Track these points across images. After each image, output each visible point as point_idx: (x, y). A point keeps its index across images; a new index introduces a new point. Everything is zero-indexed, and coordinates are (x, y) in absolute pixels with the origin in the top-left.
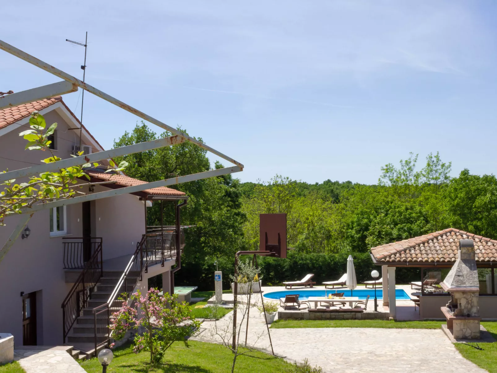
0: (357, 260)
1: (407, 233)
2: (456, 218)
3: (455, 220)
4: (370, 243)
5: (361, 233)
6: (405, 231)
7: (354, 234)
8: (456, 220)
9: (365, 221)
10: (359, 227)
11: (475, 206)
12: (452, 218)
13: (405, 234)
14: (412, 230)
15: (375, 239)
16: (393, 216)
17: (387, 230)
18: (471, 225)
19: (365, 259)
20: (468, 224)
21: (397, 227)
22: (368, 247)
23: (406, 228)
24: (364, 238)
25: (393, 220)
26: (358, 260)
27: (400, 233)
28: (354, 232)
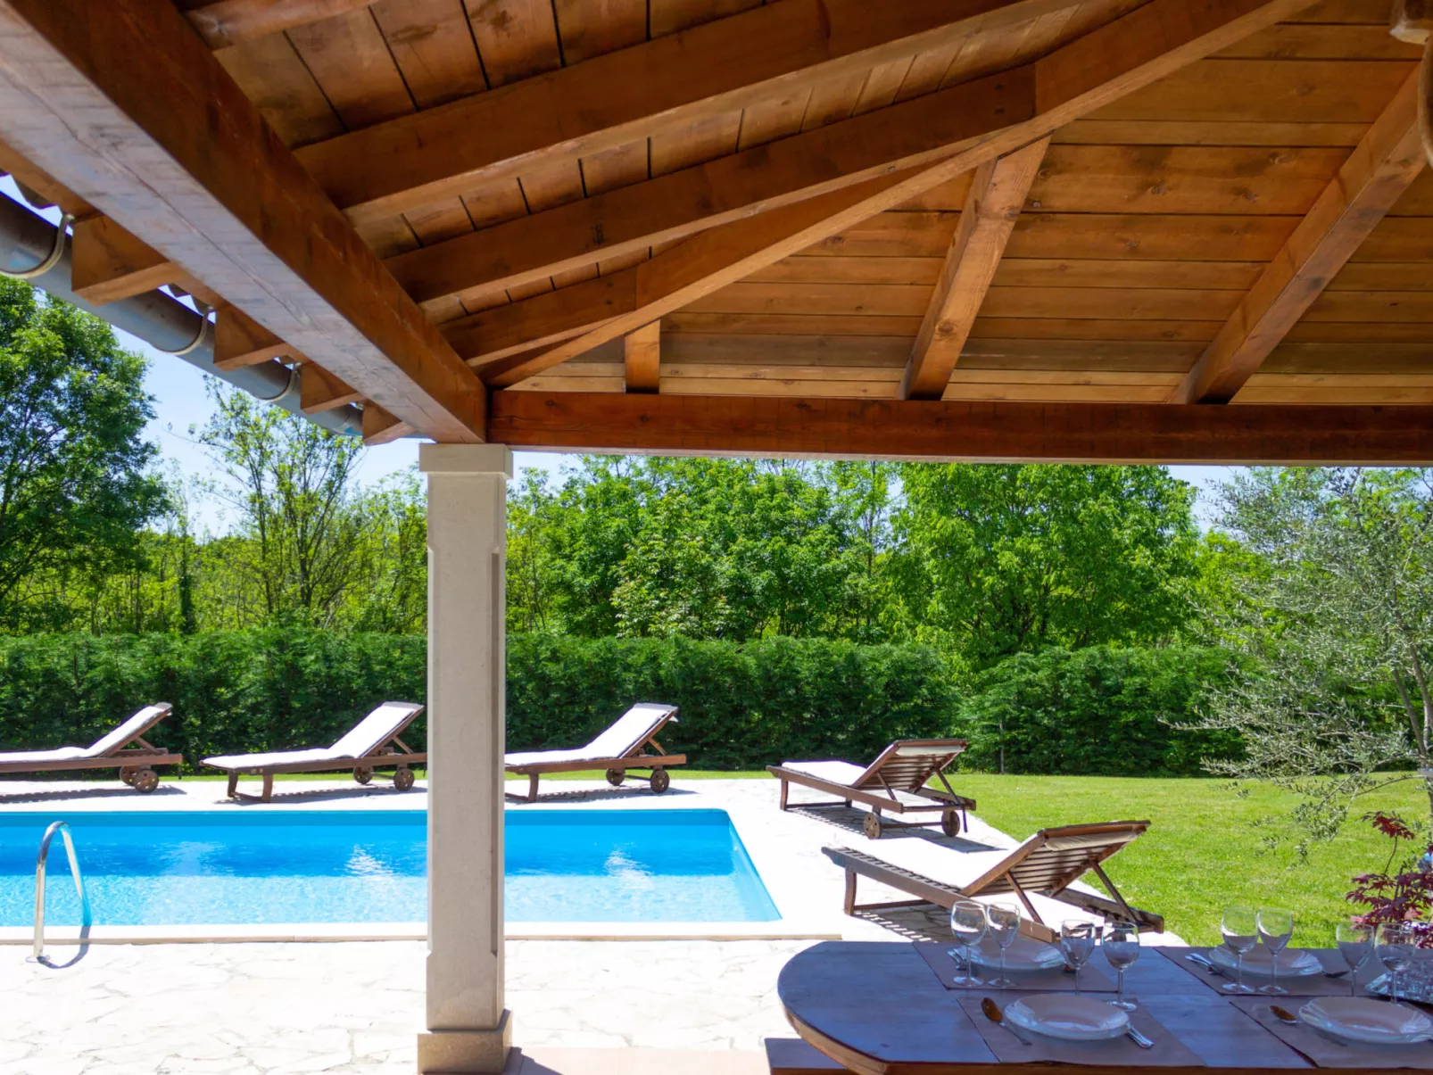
0: (562, 665)
1: (769, 572)
2: (953, 522)
3: (950, 530)
4: (624, 604)
5: (601, 569)
6: (761, 565)
7: (574, 574)
8: (953, 533)
9: (616, 523)
10: (592, 549)
11: (1026, 480)
12: (938, 526)
13: (764, 574)
14: (787, 563)
15: (644, 590)
16: (721, 509)
17: (693, 552)
18: (1009, 549)
19: (596, 660)
20: (996, 546)
21: (734, 548)
22: (620, 619)
23: (766, 554)
24: (606, 587)
25: (722, 524)
26: (566, 667)
27: (746, 571)
28: (574, 567)
